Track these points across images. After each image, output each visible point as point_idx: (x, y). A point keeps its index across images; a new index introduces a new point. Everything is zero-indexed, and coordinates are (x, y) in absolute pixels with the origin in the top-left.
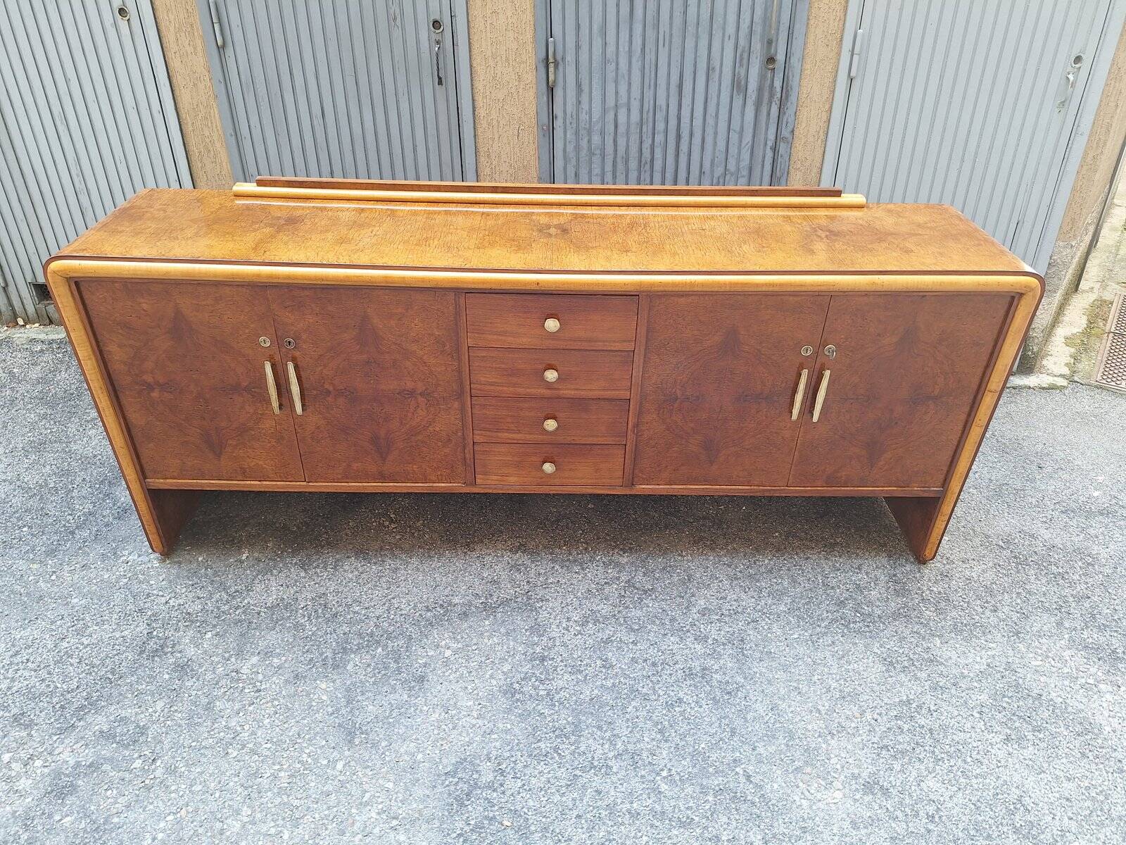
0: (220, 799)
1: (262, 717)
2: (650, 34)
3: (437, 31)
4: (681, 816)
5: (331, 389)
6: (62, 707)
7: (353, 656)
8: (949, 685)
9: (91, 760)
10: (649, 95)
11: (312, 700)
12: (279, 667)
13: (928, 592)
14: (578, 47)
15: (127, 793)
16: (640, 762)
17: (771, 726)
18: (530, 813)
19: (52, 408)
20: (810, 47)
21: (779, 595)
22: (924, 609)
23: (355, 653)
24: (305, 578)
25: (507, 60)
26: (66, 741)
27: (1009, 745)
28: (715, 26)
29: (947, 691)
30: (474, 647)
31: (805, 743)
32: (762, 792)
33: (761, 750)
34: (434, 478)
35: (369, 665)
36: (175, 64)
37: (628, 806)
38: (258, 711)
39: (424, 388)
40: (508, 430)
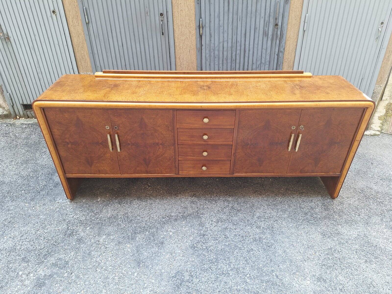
0: (95, 287)
1: (108, 257)
2: (235, 16)
3: (162, 17)
4: (255, 291)
5: (130, 143)
6: (39, 255)
7: (138, 235)
8: (345, 242)
9: (50, 274)
10: (234, 37)
11: (125, 251)
12: (113, 239)
13: (336, 209)
14: (210, 22)
15: (63, 285)
16: (239, 272)
17: (284, 258)
18: (202, 291)
19: (30, 148)
20: (290, 20)
21: (284, 211)
22: (335, 215)
23: (139, 234)
24: (120, 207)
25: (186, 26)
26: (41, 267)
27: (367, 263)
28: (257, 14)
29: (344, 244)
30: (180, 231)
31: (296, 264)
32: (282, 282)
33: (281, 267)
34: (164, 172)
35: (144, 238)
36: (72, 29)
37: (236, 287)
38: (106, 255)
39: (162, 142)
40: (190, 156)
